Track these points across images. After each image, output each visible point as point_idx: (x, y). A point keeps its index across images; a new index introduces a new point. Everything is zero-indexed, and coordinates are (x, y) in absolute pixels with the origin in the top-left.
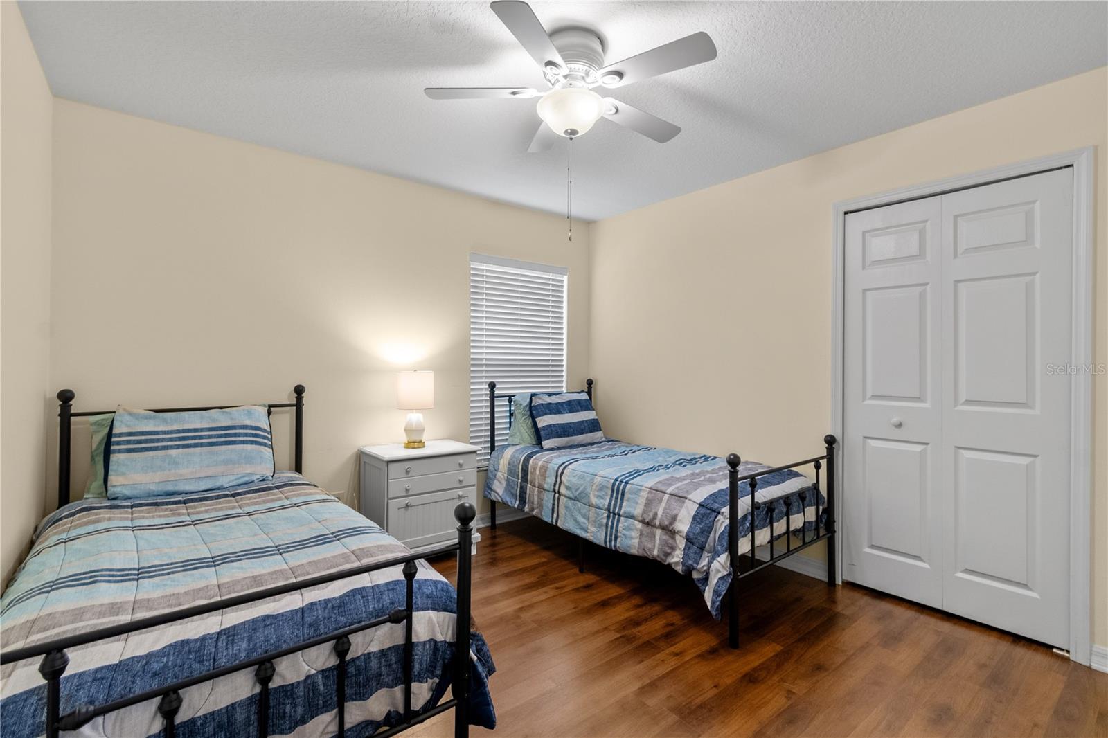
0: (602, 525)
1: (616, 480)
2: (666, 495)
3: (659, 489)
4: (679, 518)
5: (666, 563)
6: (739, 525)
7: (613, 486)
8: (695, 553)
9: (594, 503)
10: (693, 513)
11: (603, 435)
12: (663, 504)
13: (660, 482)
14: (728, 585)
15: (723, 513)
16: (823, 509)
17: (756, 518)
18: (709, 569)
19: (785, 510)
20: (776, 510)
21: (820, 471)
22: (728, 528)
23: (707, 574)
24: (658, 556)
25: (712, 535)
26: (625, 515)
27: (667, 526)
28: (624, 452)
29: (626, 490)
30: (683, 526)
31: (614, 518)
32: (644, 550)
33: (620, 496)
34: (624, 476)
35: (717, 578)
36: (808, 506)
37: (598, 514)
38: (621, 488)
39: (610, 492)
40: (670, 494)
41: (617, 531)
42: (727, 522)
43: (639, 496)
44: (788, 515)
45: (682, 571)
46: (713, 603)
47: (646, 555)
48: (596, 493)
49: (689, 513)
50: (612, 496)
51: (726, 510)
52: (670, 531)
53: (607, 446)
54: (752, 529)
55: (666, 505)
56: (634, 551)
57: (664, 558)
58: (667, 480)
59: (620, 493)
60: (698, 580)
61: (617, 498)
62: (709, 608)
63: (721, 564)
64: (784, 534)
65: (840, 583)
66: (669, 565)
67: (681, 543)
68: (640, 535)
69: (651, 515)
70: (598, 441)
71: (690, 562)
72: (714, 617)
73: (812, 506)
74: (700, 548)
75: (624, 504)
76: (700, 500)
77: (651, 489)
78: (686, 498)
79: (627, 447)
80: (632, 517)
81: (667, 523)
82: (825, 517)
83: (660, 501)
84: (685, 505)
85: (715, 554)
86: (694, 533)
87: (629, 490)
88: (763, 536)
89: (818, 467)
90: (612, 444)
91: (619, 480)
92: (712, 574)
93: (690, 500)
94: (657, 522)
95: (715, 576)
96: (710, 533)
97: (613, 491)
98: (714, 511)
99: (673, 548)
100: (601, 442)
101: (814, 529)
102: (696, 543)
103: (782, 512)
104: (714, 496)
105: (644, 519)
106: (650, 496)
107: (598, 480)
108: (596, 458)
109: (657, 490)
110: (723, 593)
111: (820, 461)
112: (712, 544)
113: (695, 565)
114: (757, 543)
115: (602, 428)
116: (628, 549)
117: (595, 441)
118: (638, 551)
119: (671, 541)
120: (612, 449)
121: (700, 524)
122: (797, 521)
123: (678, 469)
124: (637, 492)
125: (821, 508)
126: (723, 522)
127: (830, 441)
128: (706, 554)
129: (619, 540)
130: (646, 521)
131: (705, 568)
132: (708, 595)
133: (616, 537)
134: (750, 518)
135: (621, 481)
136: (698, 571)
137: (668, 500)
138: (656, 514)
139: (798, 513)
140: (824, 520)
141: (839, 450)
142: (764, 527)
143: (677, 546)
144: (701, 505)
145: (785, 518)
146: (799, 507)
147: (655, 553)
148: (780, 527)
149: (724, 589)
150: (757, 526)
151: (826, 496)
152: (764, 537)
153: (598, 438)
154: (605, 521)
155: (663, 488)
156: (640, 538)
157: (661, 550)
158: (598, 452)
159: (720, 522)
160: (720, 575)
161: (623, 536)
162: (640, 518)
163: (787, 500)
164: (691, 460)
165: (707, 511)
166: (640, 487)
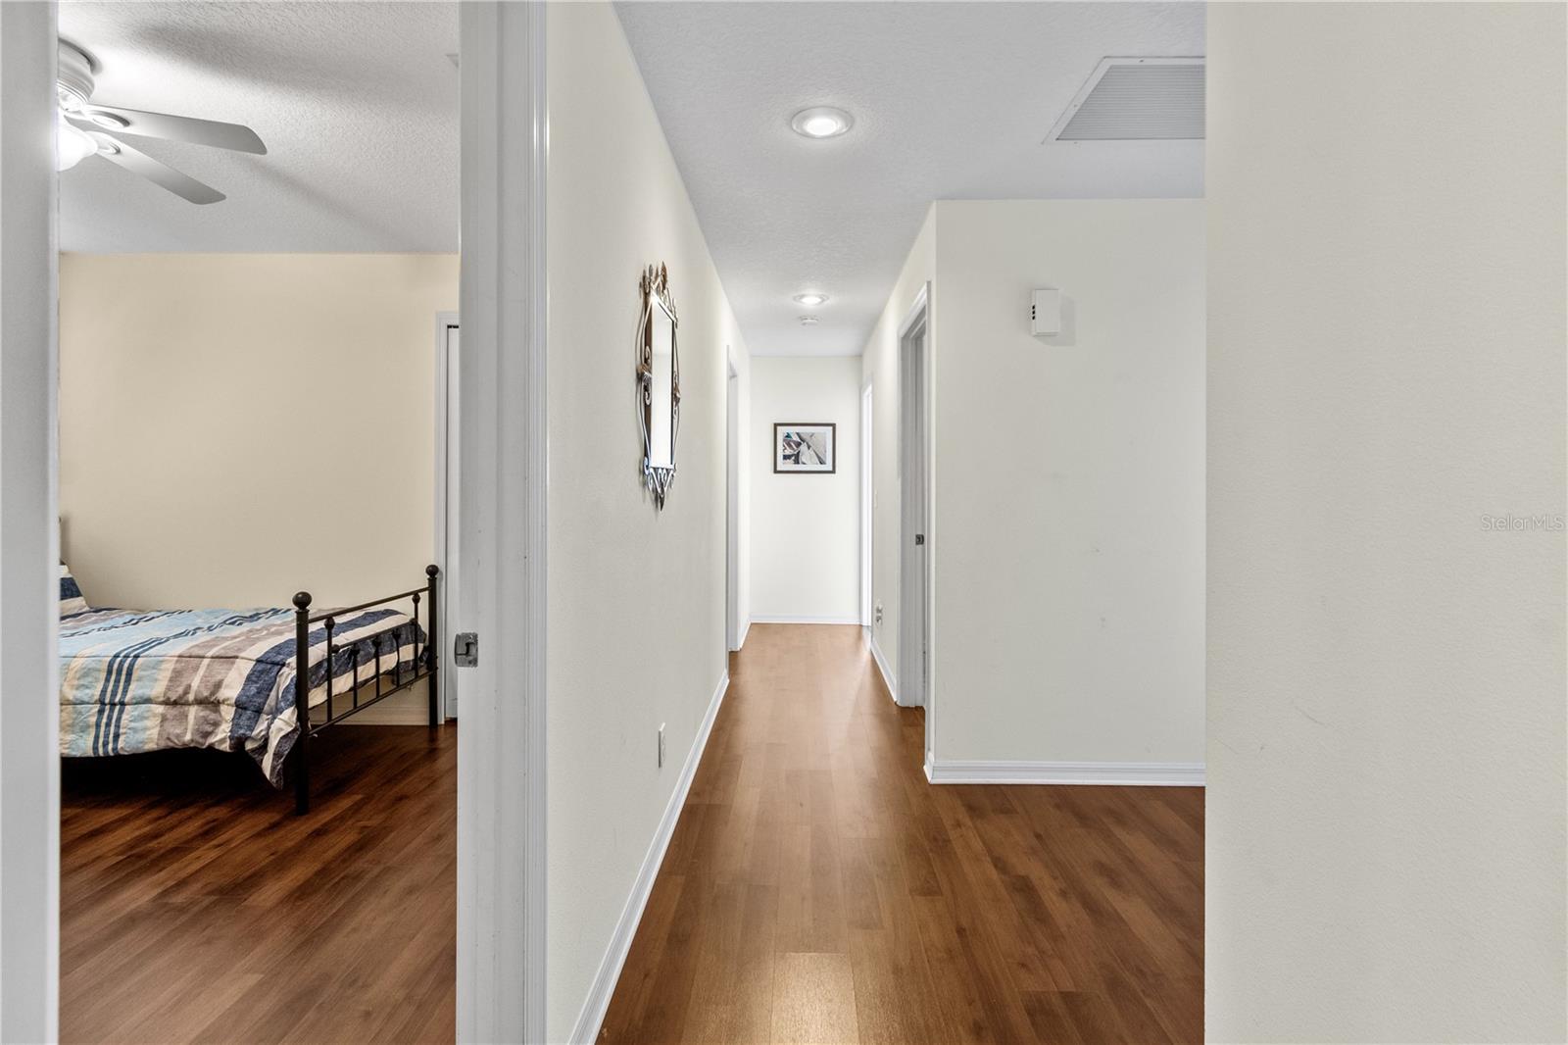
0: (89, 726)
1: (117, 656)
2: (205, 660)
3: (193, 654)
4: (224, 683)
5: (204, 747)
6: (310, 674)
7: (111, 665)
8: (249, 719)
9: (71, 698)
10: (246, 672)
11: (84, 603)
12: (201, 672)
13: (197, 646)
14: (293, 742)
15: (289, 664)
16: (425, 647)
17: (334, 664)
18: (268, 733)
19: (373, 651)
20: (362, 653)
21: (419, 604)
22: (295, 679)
23: (266, 739)
24: (192, 741)
25: (273, 694)
26: (134, 701)
27: (206, 697)
28: (133, 620)
29: (136, 667)
30: (232, 690)
31: (112, 711)
32: (168, 739)
33: (123, 677)
34: (130, 650)
35: (278, 739)
36: (404, 644)
37: (80, 713)
38: (126, 665)
39: (103, 675)
40: (212, 657)
41: (118, 726)
42: (294, 672)
43: (160, 670)
44: (377, 656)
45: (230, 748)
46: (273, 768)
47: (171, 744)
48: (76, 682)
49: (241, 674)
50: (107, 680)
51: (293, 660)
52: (211, 703)
53: (95, 617)
54: (329, 677)
55: (205, 672)
56: (151, 746)
57: (201, 740)
58: (208, 642)
59: (124, 672)
60: (253, 750)
61: (117, 681)
62: (268, 777)
63: (285, 722)
64: (372, 678)
65: (443, 723)
66: (211, 747)
67: (228, 713)
68: (162, 721)
69: (180, 690)
70: (76, 612)
71: (242, 731)
72: (275, 785)
73: (409, 643)
74: (256, 711)
75: (132, 687)
76: (258, 655)
77: (180, 656)
78: (236, 657)
79: (136, 614)
80: (148, 701)
81: (206, 694)
82: (427, 654)
83: (196, 669)
84: (235, 666)
85: (277, 711)
86: (248, 697)
87: (142, 665)
88: (343, 684)
89: (416, 600)
90: (105, 614)
91: (122, 655)
92: (272, 736)
93: (242, 658)
94: (191, 697)
95: (275, 738)
96: (271, 690)
97: (109, 672)
98: (277, 664)
99: (216, 724)
100: (81, 614)
101: (413, 669)
102: (249, 708)
103: (369, 653)
104: (278, 649)
105: (169, 699)
106: (178, 666)
107: (77, 663)
108: (72, 635)
109: (190, 657)
110: (287, 752)
111: (420, 594)
112: (273, 703)
113: (248, 733)
114: (335, 691)
115: (82, 592)
116: (140, 745)
117: (69, 613)
118: (157, 744)
119: (213, 716)
120: (105, 620)
121: (256, 683)
122: (389, 662)
123: (228, 629)
124: (156, 665)
125: (421, 646)
126: (288, 674)
127: (433, 571)
128: (264, 716)
129: (122, 738)
130: (172, 700)
131: (263, 733)
132: (267, 764)
133: (117, 736)
134: (326, 664)
135: (127, 656)
136: (254, 739)
137: (208, 665)
138: (189, 687)
139: (390, 653)
140: (425, 658)
141: (442, 579)
142: (344, 673)
143: (224, 719)
144: (259, 661)
145: (374, 660)
146: (392, 646)
147: (188, 737)
148: (366, 671)
149: (287, 749)
150: (336, 673)
151: (427, 632)
152: (345, 684)
153: (75, 608)
154: (93, 719)
155: (201, 652)
156: (161, 726)
157: (197, 731)
158: (75, 628)
159: (285, 675)
160: (282, 734)
161: (129, 731)
162: (161, 699)
163: (377, 640)
164: (251, 617)
165: (268, 665)
166: (161, 659)
